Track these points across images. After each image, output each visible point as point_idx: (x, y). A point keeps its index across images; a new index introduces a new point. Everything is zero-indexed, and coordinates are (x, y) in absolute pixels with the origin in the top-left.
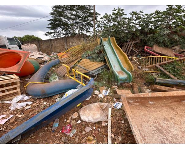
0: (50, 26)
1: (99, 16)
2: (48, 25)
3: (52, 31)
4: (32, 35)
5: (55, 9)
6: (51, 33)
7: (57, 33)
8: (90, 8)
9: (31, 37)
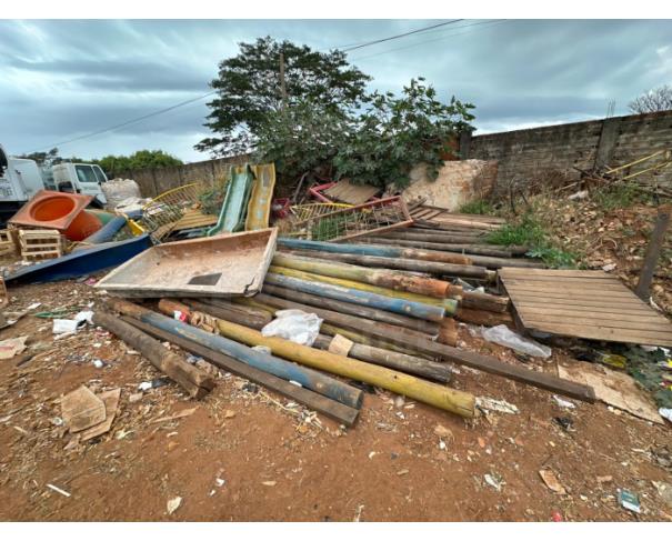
0: (214, 120)
1: (366, 82)
2: (207, 118)
3: (219, 136)
4: (157, 150)
5: (227, 69)
6: (216, 142)
7: (234, 141)
8: (335, 60)
9: (153, 155)
